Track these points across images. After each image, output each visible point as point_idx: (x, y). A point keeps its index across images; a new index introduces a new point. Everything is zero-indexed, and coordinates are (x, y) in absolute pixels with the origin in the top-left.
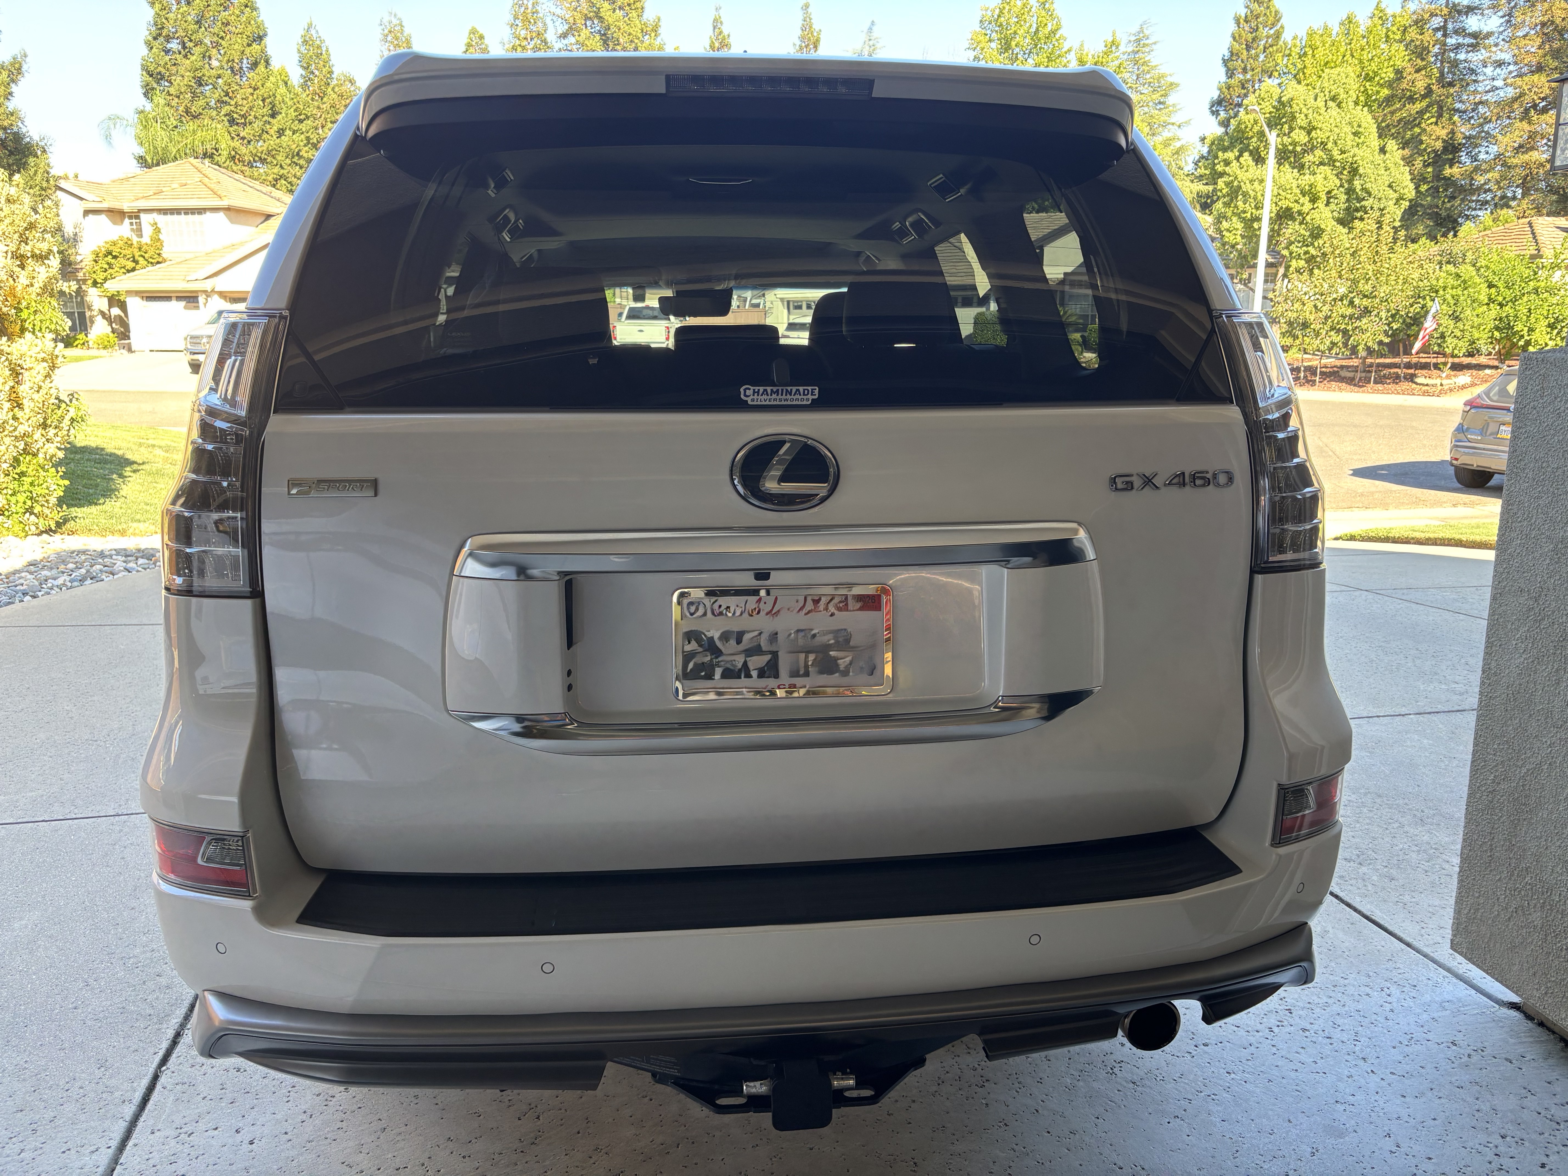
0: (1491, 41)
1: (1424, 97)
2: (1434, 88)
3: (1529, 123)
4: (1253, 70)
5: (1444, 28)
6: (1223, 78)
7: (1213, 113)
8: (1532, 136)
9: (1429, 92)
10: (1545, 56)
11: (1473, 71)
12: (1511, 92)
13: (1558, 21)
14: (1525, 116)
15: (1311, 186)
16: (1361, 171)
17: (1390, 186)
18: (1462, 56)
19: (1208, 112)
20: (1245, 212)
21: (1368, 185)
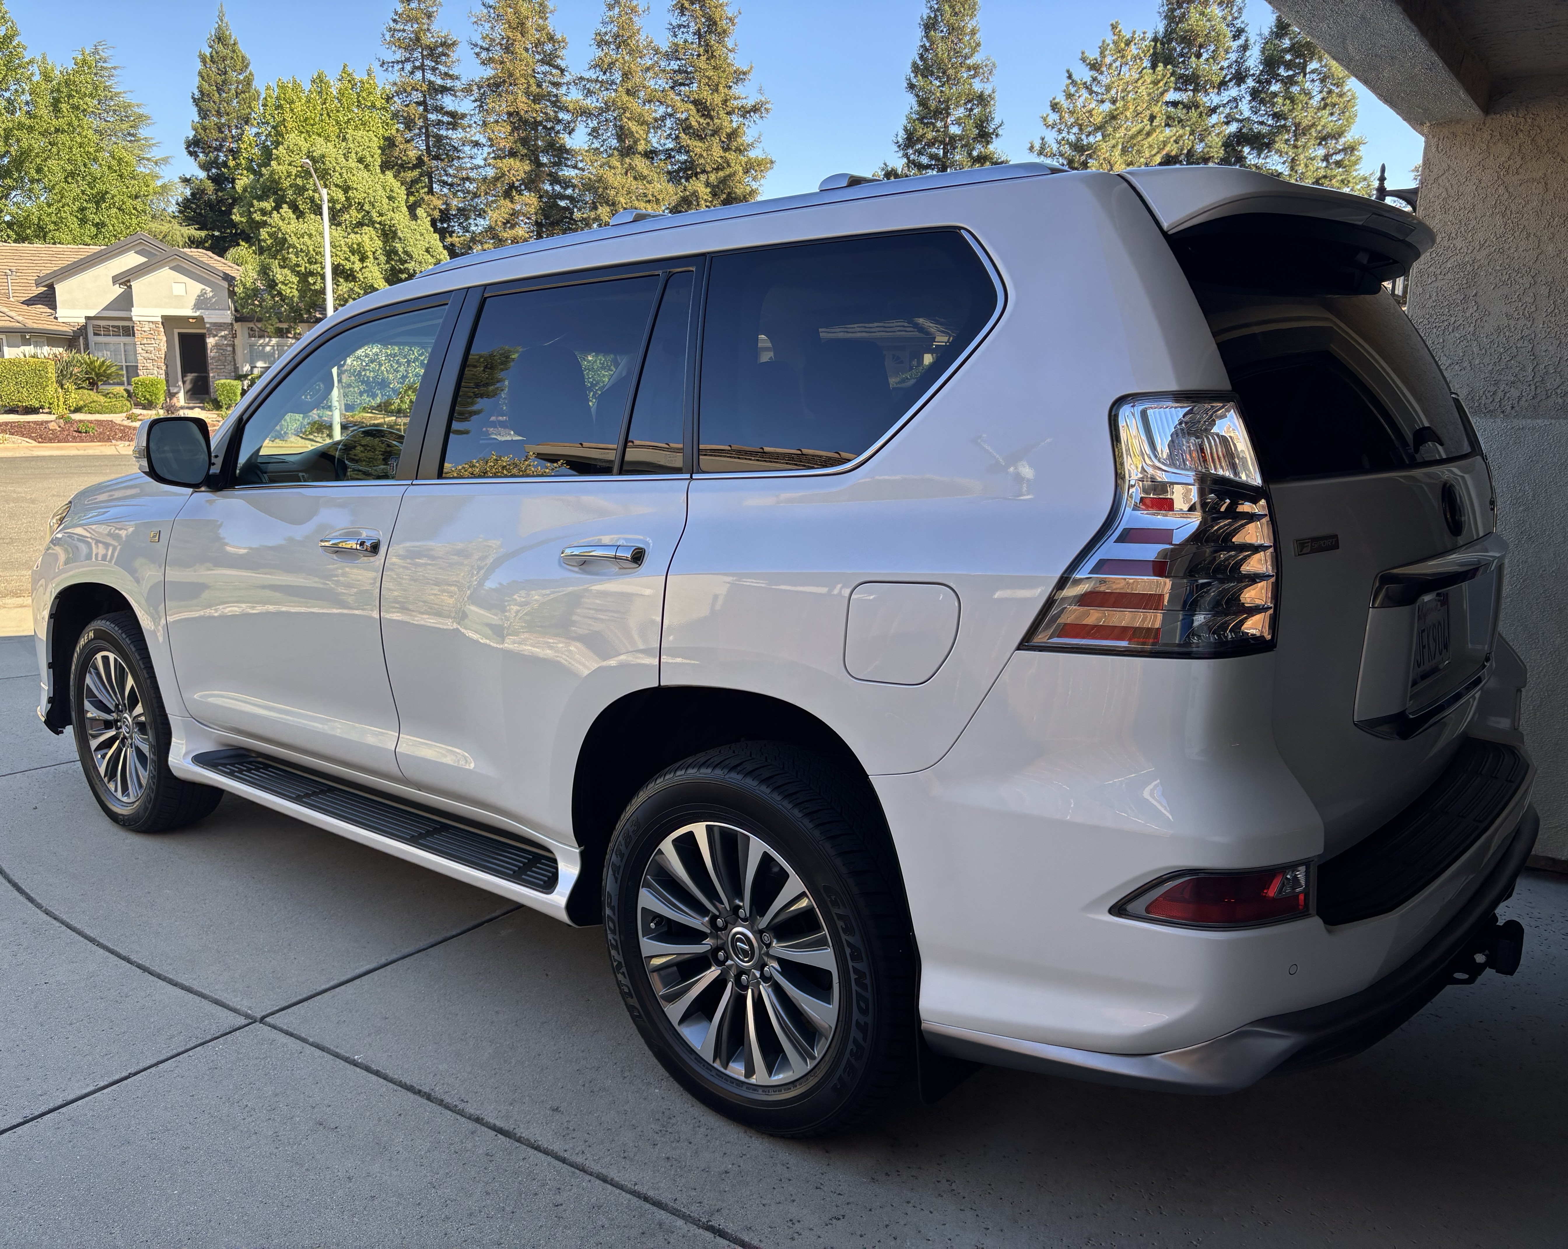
0: (465, 122)
1: (415, 167)
2: (426, 159)
3: (512, 202)
4: (228, 114)
5: (423, 103)
6: (197, 119)
7: (191, 153)
8: (514, 214)
9: (420, 163)
10: (515, 142)
11: (456, 149)
12: (490, 172)
13: (522, 113)
14: (507, 194)
15: (358, 244)
16: (400, 234)
17: (427, 251)
18: (443, 132)
19: (185, 152)
20: (298, 265)
21: (409, 249)
